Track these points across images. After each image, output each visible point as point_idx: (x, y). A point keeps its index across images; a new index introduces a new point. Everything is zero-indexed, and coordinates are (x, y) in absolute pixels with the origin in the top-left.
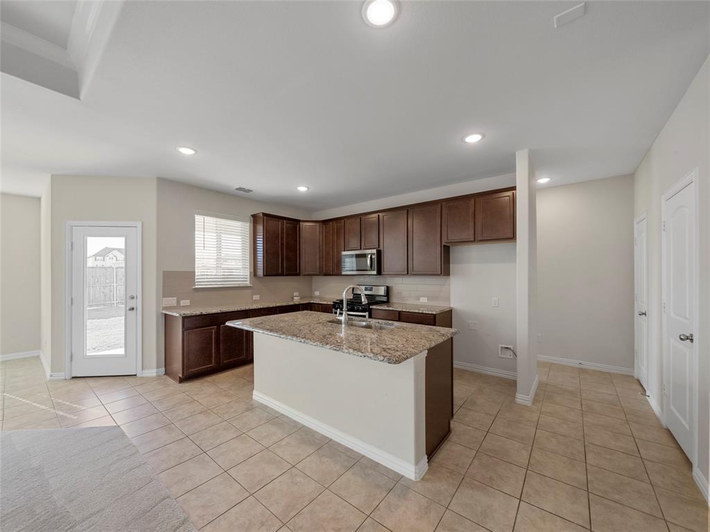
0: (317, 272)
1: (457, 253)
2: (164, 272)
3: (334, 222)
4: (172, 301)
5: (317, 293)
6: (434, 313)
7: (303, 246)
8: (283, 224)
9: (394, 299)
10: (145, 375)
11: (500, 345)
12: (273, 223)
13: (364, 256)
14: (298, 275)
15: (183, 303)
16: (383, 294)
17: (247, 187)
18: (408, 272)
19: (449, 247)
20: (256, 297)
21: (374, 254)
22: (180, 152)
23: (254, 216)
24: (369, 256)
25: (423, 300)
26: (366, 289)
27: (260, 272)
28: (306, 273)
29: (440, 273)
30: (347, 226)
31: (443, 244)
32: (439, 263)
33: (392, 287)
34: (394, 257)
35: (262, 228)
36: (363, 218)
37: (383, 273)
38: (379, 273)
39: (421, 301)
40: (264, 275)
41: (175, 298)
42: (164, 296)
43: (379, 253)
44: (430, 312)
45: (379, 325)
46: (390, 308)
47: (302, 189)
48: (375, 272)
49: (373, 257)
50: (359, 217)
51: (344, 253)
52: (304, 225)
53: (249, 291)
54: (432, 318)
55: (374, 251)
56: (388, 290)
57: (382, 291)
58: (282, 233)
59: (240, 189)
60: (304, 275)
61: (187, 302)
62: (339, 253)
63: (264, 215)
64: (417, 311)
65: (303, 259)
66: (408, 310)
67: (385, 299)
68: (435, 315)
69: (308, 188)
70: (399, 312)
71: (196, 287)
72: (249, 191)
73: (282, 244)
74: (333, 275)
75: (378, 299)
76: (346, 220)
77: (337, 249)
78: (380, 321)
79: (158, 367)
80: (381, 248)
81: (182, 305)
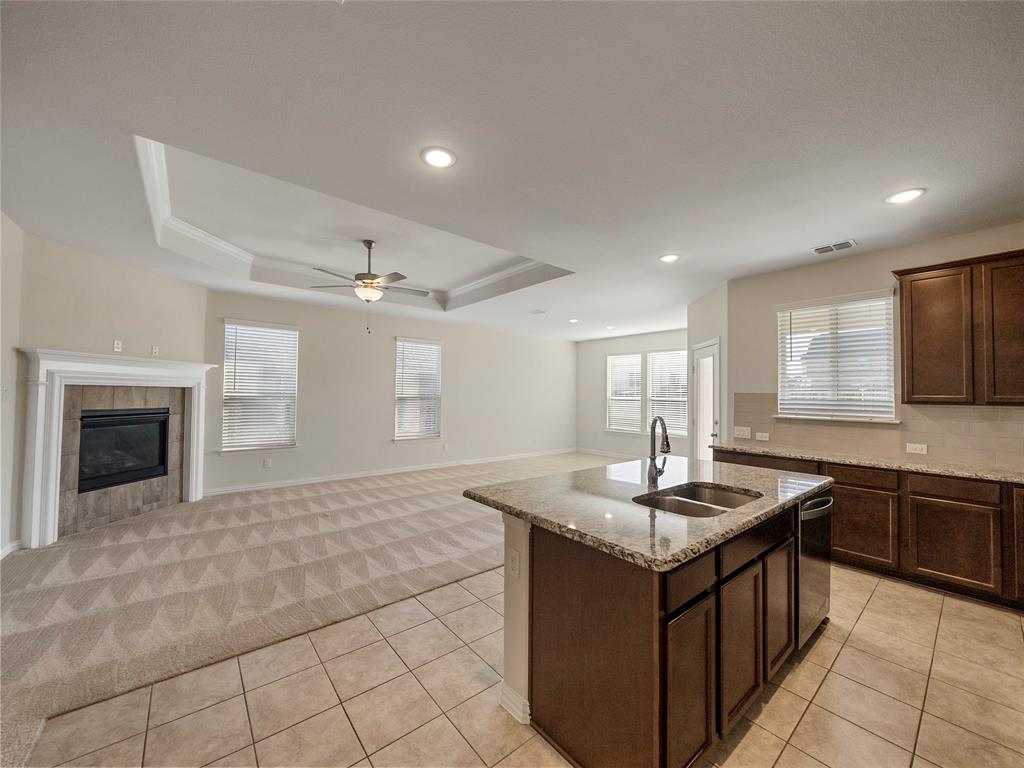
2: (735, 394)
4: (745, 432)
8: (974, 279)
15: (759, 436)
20: (914, 448)
41: (749, 428)
42: (736, 424)
53: (895, 435)
61: (765, 436)
63: (901, 273)
71: (779, 415)
81: (757, 438)
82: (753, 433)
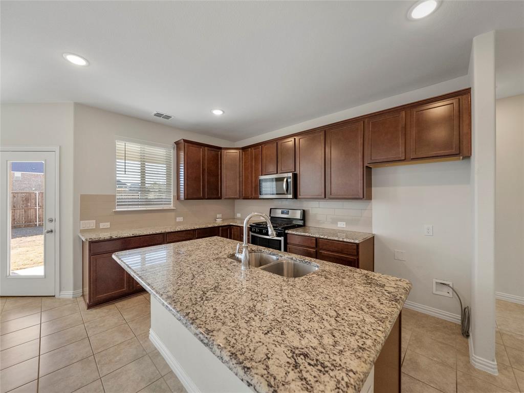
0: (238, 196)
1: (379, 174)
2: (81, 195)
3: (253, 148)
4: (91, 224)
5: (239, 215)
6: (357, 242)
7: (224, 171)
8: (204, 151)
9: (310, 223)
10: (62, 296)
11: (435, 281)
12: (194, 149)
13: (281, 179)
14: (220, 198)
15: (102, 225)
16: (299, 218)
17: (165, 113)
18: (326, 195)
19: (371, 168)
20: (180, 219)
21: (290, 177)
22: (68, 61)
23: (177, 143)
24: (285, 180)
25: (341, 225)
26: (282, 213)
27: (182, 196)
28: (227, 197)
29: (362, 197)
30: (264, 152)
31: (366, 164)
32: (360, 185)
33: (309, 210)
34: (310, 180)
35: (183, 154)
36: (279, 143)
37: (299, 197)
38: (295, 196)
39: (339, 226)
40: (185, 199)
41: (94, 221)
42: (82, 219)
43: (295, 177)
44: (352, 241)
45: (292, 262)
46: (306, 234)
47: (218, 113)
48: (290, 196)
49: (289, 180)
50: (277, 141)
51: (262, 177)
52: (225, 152)
53: (173, 214)
54: (355, 247)
55: (290, 175)
56: (304, 213)
57: (298, 215)
58: (204, 159)
59: (158, 115)
60: (225, 199)
61: (107, 225)
62: (257, 177)
63: (185, 141)
64: (336, 239)
65: (225, 184)
66: (326, 237)
67: (301, 223)
68: (358, 245)
69: (224, 112)
70: (317, 239)
71: (117, 210)
72: (168, 117)
73: (204, 170)
74: (251, 199)
75: (295, 222)
76: (263, 145)
77: (255, 173)
78: (294, 256)
79: (75, 288)
80: (297, 172)
81: (101, 227)
82: (97, 224)
